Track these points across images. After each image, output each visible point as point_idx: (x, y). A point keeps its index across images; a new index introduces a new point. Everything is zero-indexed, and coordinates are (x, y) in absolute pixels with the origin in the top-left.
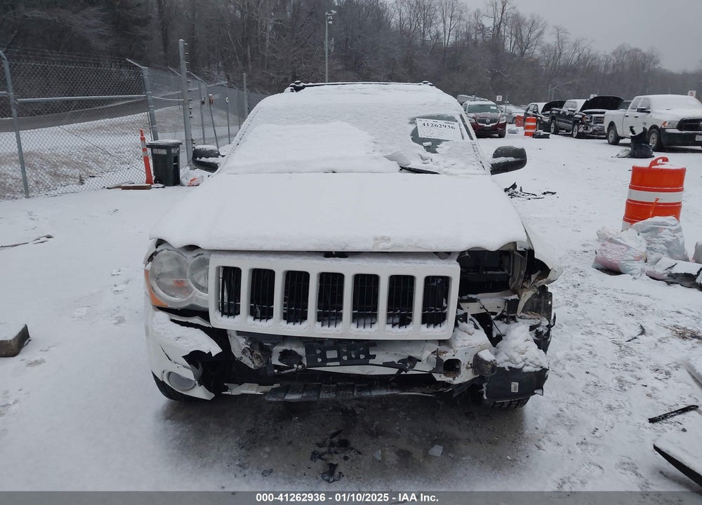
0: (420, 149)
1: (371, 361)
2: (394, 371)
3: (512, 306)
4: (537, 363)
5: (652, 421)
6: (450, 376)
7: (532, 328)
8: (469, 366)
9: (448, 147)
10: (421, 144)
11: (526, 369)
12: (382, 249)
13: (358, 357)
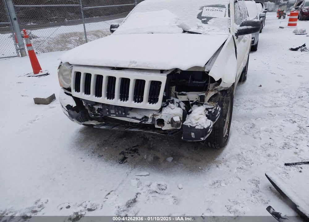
0: (199, 22)
1: (127, 116)
2: (139, 122)
3: (202, 98)
4: (202, 125)
5: (286, 165)
6: (160, 126)
7: (207, 109)
8: (168, 122)
9: (214, 21)
10: (201, 19)
11: (197, 127)
12: (132, 67)
13: (122, 113)
